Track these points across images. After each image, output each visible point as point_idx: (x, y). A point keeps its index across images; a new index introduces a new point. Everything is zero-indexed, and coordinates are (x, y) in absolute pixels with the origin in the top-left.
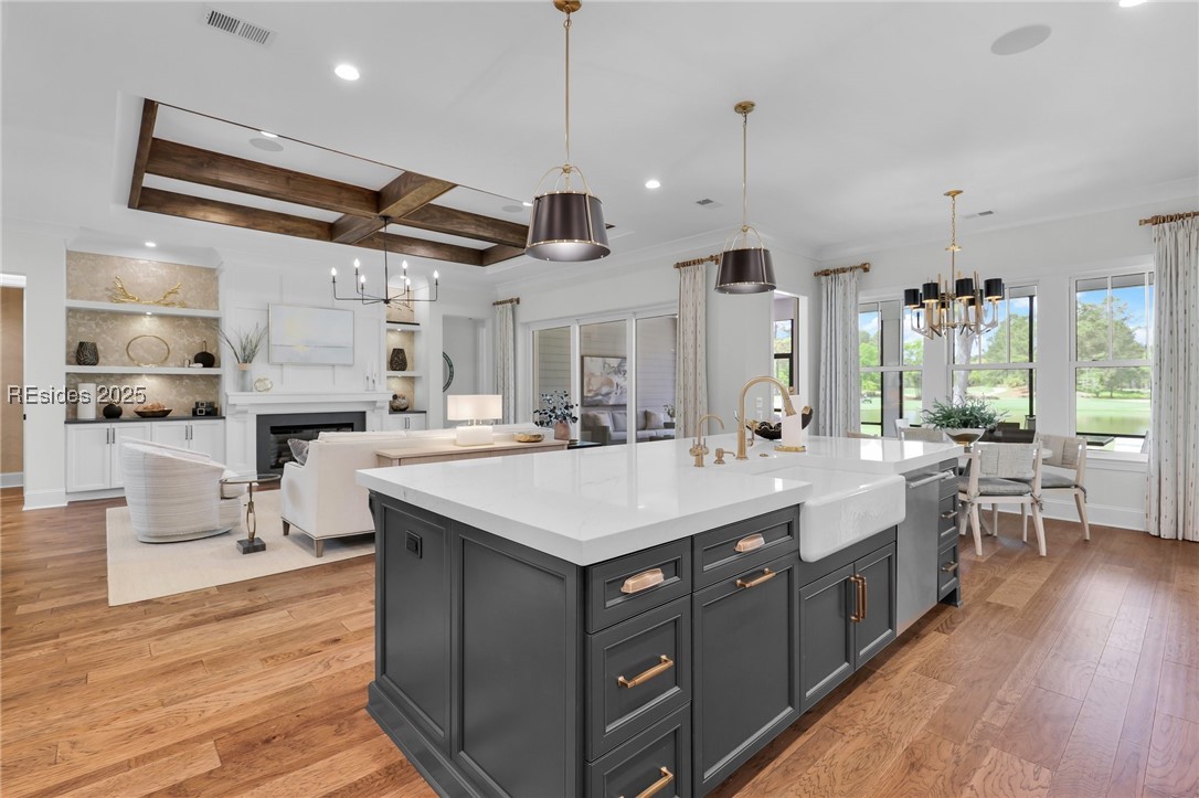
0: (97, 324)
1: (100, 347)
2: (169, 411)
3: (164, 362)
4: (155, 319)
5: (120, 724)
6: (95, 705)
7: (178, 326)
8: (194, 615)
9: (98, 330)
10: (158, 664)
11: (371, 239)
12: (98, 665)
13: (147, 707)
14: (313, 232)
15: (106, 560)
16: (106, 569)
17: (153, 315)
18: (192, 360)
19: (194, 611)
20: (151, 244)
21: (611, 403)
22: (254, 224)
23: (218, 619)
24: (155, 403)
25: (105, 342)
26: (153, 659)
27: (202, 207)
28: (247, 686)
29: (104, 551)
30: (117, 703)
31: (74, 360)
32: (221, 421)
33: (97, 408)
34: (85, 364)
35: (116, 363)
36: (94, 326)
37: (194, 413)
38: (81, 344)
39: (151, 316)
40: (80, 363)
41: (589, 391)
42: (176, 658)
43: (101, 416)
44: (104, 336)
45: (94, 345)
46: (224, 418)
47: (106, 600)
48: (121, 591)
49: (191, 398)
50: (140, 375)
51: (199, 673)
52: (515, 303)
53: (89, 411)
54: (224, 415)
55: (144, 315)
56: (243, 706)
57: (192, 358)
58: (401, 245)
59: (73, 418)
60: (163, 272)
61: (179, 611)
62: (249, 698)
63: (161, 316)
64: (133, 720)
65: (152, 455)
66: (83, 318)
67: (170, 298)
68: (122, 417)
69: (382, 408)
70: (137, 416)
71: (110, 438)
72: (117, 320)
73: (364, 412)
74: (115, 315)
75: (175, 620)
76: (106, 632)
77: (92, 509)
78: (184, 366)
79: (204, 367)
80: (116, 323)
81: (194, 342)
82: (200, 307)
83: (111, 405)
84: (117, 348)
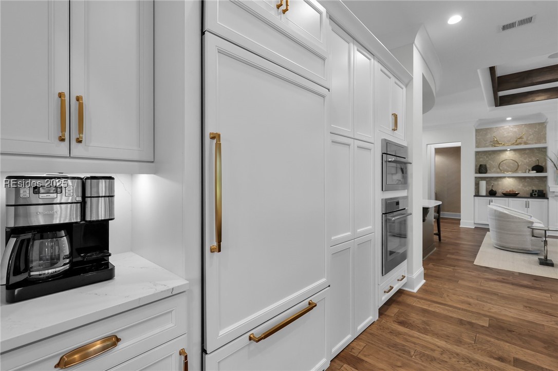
0: (487, 157)
1: (488, 166)
2: (518, 194)
3: (516, 171)
4: (512, 151)
5: (462, 298)
6: (457, 289)
7: (523, 154)
8: (503, 279)
9: (487, 159)
10: (482, 288)
12: (463, 279)
13: (472, 298)
15: (479, 249)
16: (478, 252)
17: (511, 150)
19: (504, 277)
20: (509, 119)
23: (513, 284)
24: (511, 189)
25: (490, 163)
26: (481, 286)
28: (512, 311)
29: (480, 246)
30: (464, 292)
31: (478, 172)
32: (546, 200)
33: (487, 191)
34: (482, 173)
35: (495, 172)
37: (531, 195)
38: (481, 165)
39: (509, 150)
40: (480, 173)
42: (489, 289)
43: (488, 194)
44: (489, 161)
45: (485, 165)
46: (548, 198)
47: (474, 262)
48: (479, 261)
49: (530, 188)
50: (505, 177)
51: (495, 298)
53: (483, 191)
55: (506, 150)
56: (506, 315)
59: (477, 195)
60: (516, 130)
61: (498, 275)
62: (510, 315)
63: (515, 150)
64: (466, 299)
65: (498, 211)
66: (481, 156)
67: (519, 141)
68: (497, 195)
70: (503, 195)
71: (491, 203)
74: (494, 152)
75: (495, 277)
76: (469, 271)
77: (482, 230)
78: (526, 172)
79: (537, 172)
80: (494, 155)
81: (532, 161)
82: (535, 143)
83: (492, 190)
84: (495, 166)
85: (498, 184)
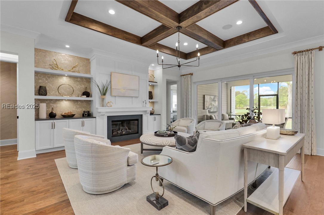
0: (46, 79)
1: (47, 89)
2: (74, 115)
3: (71, 95)
4: (68, 77)
7: (76, 81)
9: (46, 82)
11: (154, 45)
14: (135, 40)
18: (82, 95)
20: (67, 46)
21: (212, 111)
22: (115, 34)
25: (50, 86)
27: (95, 24)
31: (38, 93)
32: (94, 119)
34: (42, 95)
35: (53, 95)
36: (45, 80)
37: (83, 115)
38: (40, 87)
39: (66, 76)
40: (40, 94)
41: (206, 107)
43: (48, 117)
44: (49, 84)
45: (45, 87)
46: (95, 117)
49: (81, 109)
50: (63, 100)
52: (191, 75)
53: (43, 114)
54: (94, 116)
55: (64, 76)
57: (81, 93)
58: (163, 49)
59: (38, 118)
60: (71, 59)
66: (41, 76)
67: (74, 69)
68: (57, 117)
69: (148, 113)
70: (62, 117)
71: (53, 127)
72: (54, 78)
73: (142, 115)
78: (79, 97)
79: (86, 97)
80: (53, 79)
81: (82, 87)
82: (84, 73)
83: (52, 112)
84: (54, 89)
85: (57, 106)
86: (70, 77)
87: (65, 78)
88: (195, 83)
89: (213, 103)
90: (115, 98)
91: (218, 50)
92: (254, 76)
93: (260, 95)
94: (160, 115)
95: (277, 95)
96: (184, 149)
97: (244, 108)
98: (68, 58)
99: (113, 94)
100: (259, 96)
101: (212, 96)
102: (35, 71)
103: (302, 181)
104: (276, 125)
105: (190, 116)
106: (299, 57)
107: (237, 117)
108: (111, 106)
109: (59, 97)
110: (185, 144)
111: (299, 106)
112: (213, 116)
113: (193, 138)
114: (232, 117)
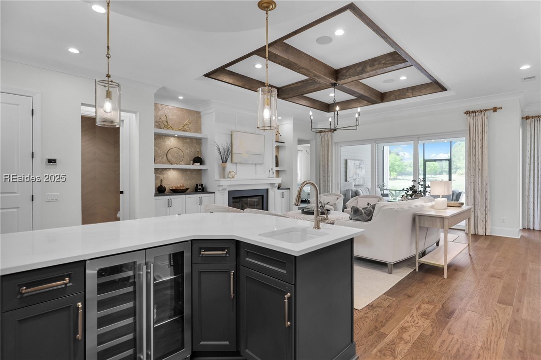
2: (188, 189)
3: (181, 162)
7: (186, 143)
18: (194, 161)
20: (181, 98)
24: (180, 185)
32: (213, 195)
35: (160, 162)
41: (349, 178)
52: (332, 132)
60: (179, 113)
67: (185, 127)
68: (166, 192)
69: (276, 187)
70: (171, 192)
71: (170, 204)
73: (268, 189)
78: (190, 165)
79: (200, 165)
80: (160, 140)
81: (192, 151)
82: (194, 132)
83: (161, 186)
84: (160, 154)
85: (164, 178)
86: (179, 138)
87: (172, 139)
88: (336, 143)
89: (358, 171)
90: (236, 166)
91: (373, 104)
92: (418, 137)
93: (425, 159)
94: (289, 189)
95: (450, 161)
96: (360, 219)
97: (398, 178)
98: (176, 112)
99: (235, 160)
100: (425, 161)
101: (357, 161)
102: (155, 133)
103: (470, 254)
104: (443, 197)
105: (330, 191)
106: (472, 118)
107: (391, 193)
108: (233, 177)
109: (166, 165)
110: (361, 214)
111: (472, 177)
112: (360, 190)
113: (368, 209)
114: (385, 192)
